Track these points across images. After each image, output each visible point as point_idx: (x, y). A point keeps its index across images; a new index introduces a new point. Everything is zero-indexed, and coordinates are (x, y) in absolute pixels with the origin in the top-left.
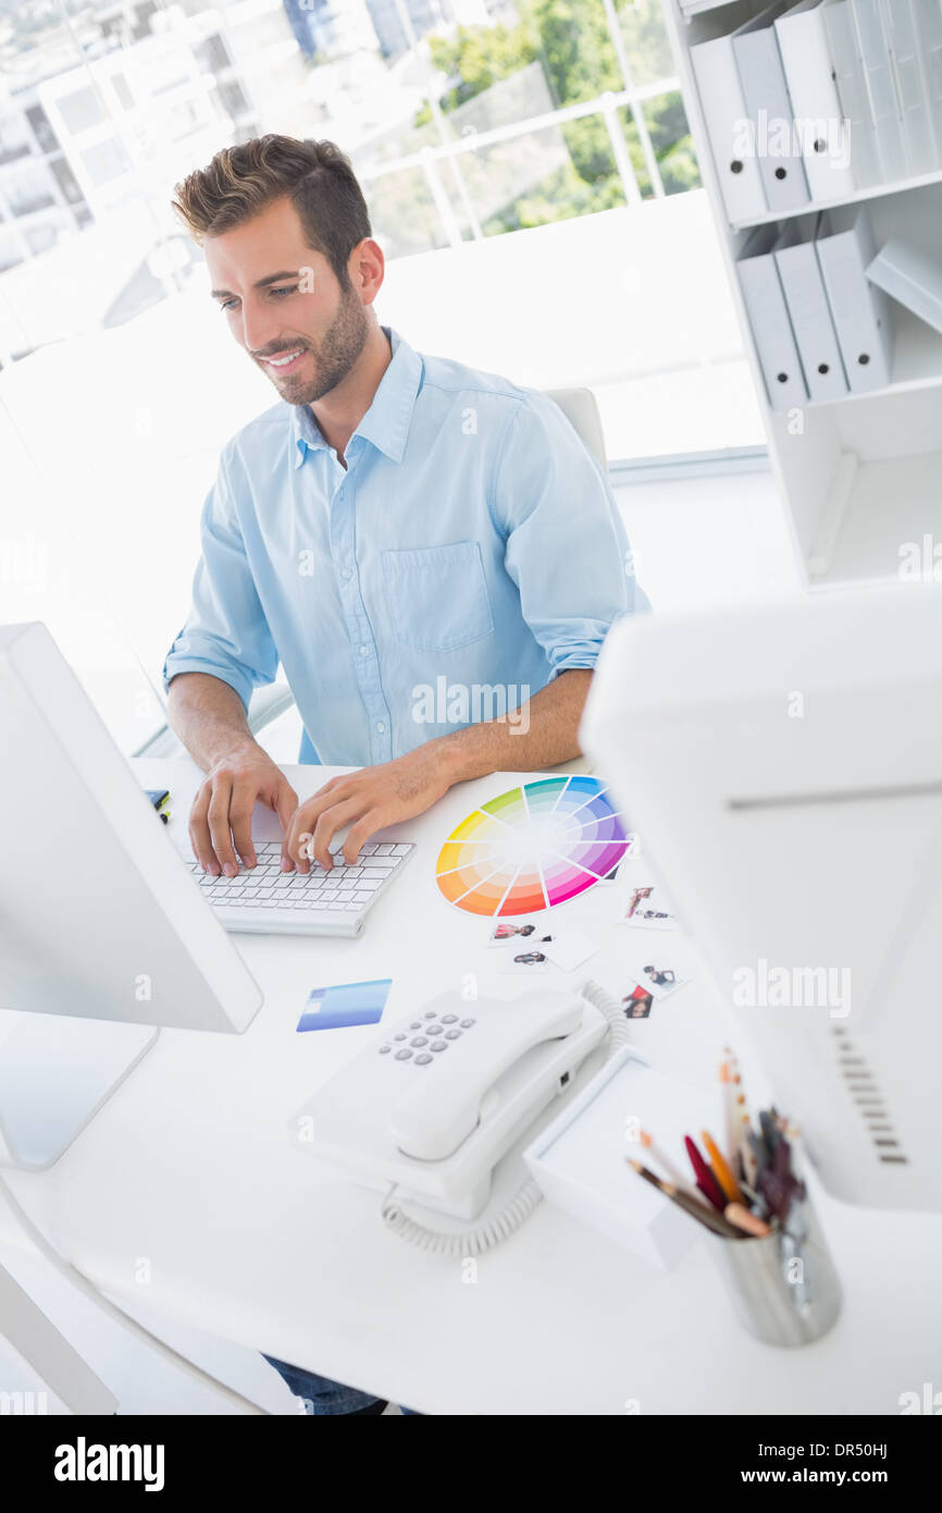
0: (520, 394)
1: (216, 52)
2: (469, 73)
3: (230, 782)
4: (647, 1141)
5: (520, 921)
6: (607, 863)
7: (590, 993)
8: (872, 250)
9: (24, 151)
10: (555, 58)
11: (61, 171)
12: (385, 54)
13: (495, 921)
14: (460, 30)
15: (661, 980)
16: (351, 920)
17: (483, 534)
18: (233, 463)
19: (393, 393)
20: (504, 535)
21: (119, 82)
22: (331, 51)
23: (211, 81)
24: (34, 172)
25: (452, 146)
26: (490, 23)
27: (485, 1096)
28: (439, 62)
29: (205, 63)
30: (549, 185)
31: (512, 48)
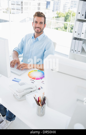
0: (51, 41)
1: (39, 4)
2: (59, 16)
3: (15, 61)
4: (35, 96)
5: (33, 80)
6: (41, 78)
7: (36, 86)
8: (83, 43)
9: (20, 5)
10: (66, 18)
11: (22, 8)
12: (53, 11)
13: (31, 79)
14: (60, 12)
15: (42, 88)
16: (20, 74)
17: (43, 50)
18: (26, 36)
19: (41, 36)
20: (45, 51)
21: (30, 3)
22: (49, 9)
23: (38, 6)
24: (20, 7)
25: (55, 21)
26: (63, 12)
27: (25, 90)
28: (57, 14)
29: (38, 5)
30: (62, 28)
31: (63, 15)
